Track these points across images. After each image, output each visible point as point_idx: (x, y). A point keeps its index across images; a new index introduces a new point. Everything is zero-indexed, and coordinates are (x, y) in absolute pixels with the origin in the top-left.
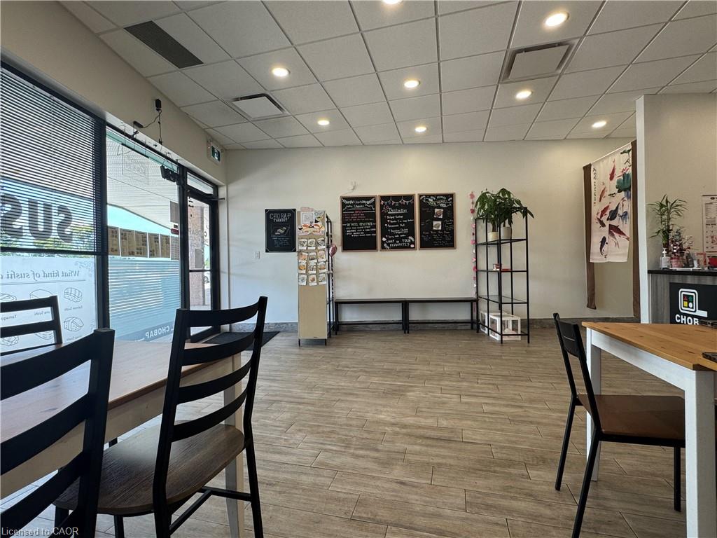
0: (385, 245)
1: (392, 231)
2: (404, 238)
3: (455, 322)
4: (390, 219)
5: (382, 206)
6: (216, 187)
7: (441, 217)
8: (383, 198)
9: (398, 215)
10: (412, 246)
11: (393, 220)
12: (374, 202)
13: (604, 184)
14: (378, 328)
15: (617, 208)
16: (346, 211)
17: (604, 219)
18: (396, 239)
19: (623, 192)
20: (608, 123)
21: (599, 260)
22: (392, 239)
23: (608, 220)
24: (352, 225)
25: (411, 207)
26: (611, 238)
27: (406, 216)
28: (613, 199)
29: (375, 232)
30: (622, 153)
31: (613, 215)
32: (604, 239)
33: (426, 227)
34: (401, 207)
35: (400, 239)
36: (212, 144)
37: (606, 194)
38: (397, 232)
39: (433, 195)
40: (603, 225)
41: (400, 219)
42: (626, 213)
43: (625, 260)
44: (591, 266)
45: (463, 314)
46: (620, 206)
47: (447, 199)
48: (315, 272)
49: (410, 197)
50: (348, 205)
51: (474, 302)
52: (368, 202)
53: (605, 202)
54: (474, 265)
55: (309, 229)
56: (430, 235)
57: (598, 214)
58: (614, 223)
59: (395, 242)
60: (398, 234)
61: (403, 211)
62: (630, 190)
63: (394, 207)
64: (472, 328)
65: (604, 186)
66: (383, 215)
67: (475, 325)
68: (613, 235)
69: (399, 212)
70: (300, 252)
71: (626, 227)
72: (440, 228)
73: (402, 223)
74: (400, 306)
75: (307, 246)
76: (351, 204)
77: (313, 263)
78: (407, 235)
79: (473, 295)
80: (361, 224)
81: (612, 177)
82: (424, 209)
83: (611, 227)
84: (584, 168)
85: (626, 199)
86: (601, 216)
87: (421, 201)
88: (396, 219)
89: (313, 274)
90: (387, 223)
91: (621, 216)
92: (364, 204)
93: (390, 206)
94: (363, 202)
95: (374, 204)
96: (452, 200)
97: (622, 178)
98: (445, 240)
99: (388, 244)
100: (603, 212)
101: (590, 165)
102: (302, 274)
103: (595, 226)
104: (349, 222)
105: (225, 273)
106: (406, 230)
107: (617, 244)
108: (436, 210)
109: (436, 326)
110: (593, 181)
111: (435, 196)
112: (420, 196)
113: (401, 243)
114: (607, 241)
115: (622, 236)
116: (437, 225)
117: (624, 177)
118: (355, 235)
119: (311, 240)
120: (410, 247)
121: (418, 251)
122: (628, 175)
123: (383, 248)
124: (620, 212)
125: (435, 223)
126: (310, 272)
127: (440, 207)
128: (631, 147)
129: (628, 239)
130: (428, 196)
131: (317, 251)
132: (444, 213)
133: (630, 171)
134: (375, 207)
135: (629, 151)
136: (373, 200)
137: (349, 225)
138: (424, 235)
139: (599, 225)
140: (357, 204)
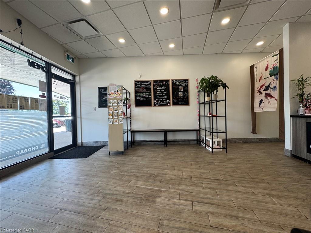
0: (156, 104)
1: (159, 97)
2: (165, 100)
3: (189, 141)
4: (158, 92)
5: (154, 86)
6: (74, 76)
7: (182, 90)
8: (155, 81)
9: (162, 89)
10: (169, 104)
11: (159, 92)
12: (150, 83)
13: (262, 73)
14: (152, 143)
15: (270, 84)
16: (137, 88)
17: (262, 90)
18: (161, 101)
19: (273, 76)
20: (264, 42)
21: (259, 110)
22: (159, 101)
23: (264, 90)
24: (140, 94)
25: (168, 85)
26: (266, 100)
27: (166, 90)
28: (267, 80)
29: (151, 98)
30: (272, 57)
31: (267, 88)
32: (262, 100)
33: (175, 95)
34: (163, 85)
35: (163, 101)
36: (67, 53)
37: (263, 78)
38: (161, 97)
39: (179, 80)
40: (261, 93)
41: (163, 91)
42: (275, 87)
43: (274, 110)
44: (254, 114)
45: (192, 137)
46: (272, 83)
47: (185, 82)
48: (117, 117)
49: (167, 81)
50: (138, 85)
51: (198, 131)
52: (147, 83)
53: (262, 82)
54: (198, 113)
55: (114, 95)
56: (177, 99)
57: (258, 88)
58: (268, 92)
59: (161, 103)
60: (162, 99)
61: (164, 88)
62: (278, 75)
63: (160, 86)
64: (197, 143)
65: (262, 74)
66: (155, 89)
67: (199, 142)
68: (267, 98)
69: (162, 88)
70: (109, 106)
71: (276, 94)
72: (182, 96)
73: (164, 93)
74: (163, 133)
75: (113, 104)
76: (139, 84)
77: (116, 112)
78: (166, 99)
79: (197, 128)
80: (144, 94)
81: (266, 69)
82: (174, 87)
83: (266, 94)
84: (250, 67)
85: (275, 79)
86: (260, 89)
87: (173, 83)
88: (161, 91)
89: (116, 118)
90: (157, 93)
91: (272, 89)
92: (145, 84)
93: (158, 85)
94: (145, 83)
95: (150, 84)
96: (188, 82)
97: (273, 69)
98: (184, 101)
99: (157, 104)
100: (261, 87)
101: (254, 65)
102: (110, 118)
103: (257, 94)
104: (138, 93)
105: (79, 117)
106: (166, 97)
107: (269, 102)
108: (180, 87)
109: (180, 142)
110: (255, 72)
111: (180, 80)
112: (172, 80)
113: (163, 103)
114: (263, 101)
115: (272, 98)
116: (181, 94)
117: (274, 68)
118: (141, 99)
119: (115, 101)
120: (167, 105)
121: (171, 106)
122: (277, 67)
123: (155, 105)
124: (271, 86)
125: (179, 93)
126: (115, 117)
127: (181, 86)
128: (279, 52)
129: (276, 100)
130: (176, 80)
131: (118, 106)
132: (184, 89)
133: (278, 65)
134: (151, 86)
135: (277, 55)
136: (150, 82)
137: (138, 94)
138: (175, 99)
139: (259, 94)
140: (143, 84)
